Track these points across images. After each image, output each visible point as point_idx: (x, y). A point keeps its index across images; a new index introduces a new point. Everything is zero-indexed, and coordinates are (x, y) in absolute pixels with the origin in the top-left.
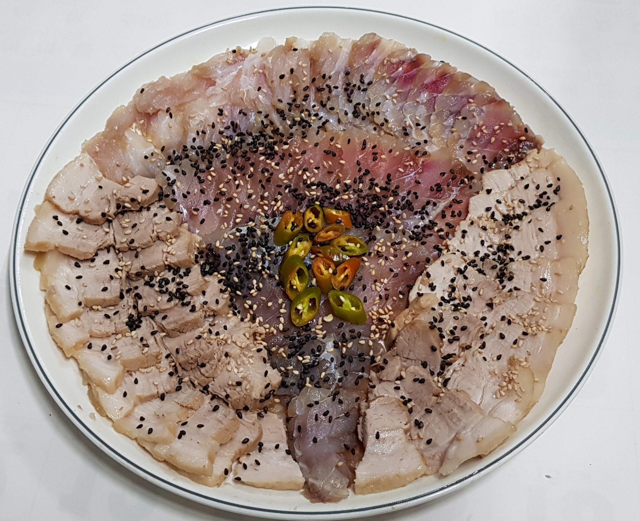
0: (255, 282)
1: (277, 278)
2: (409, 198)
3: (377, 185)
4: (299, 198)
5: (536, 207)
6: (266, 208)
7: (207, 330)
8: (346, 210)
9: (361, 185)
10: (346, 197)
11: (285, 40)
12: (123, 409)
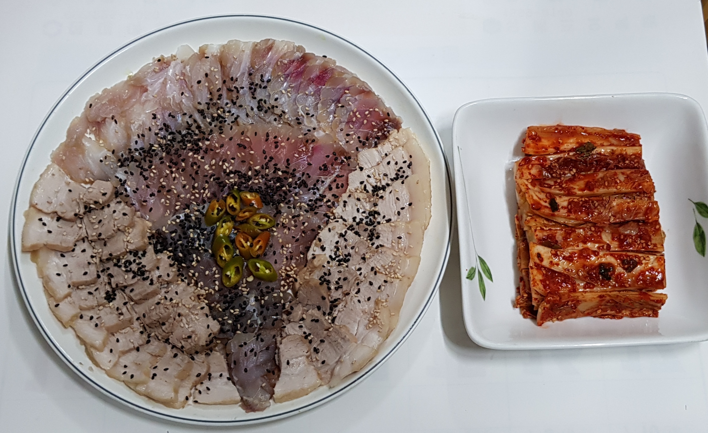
0: (194, 256)
1: (210, 251)
2: (304, 178)
3: (279, 170)
4: (221, 185)
5: (396, 179)
6: (197, 195)
7: (163, 298)
8: (258, 192)
9: (267, 170)
10: (256, 181)
11: (198, 48)
12: (111, 362)
